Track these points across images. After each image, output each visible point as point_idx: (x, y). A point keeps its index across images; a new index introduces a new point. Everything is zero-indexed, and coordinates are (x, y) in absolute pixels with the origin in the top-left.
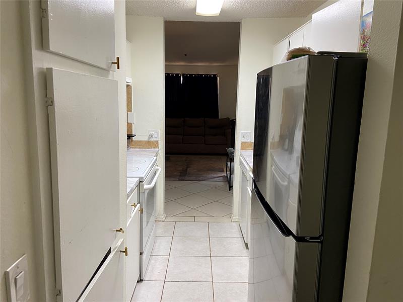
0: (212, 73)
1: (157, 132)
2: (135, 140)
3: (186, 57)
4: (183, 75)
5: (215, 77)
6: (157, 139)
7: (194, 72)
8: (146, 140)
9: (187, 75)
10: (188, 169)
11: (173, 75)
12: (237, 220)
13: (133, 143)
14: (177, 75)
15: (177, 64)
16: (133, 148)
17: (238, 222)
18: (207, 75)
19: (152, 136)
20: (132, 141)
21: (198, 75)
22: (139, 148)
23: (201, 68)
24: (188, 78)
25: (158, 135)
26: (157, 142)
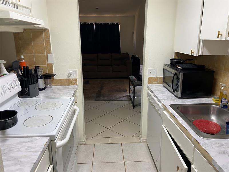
0: (115, 21)
1: (75, 71)
2: (56, 78)
3: (97, 10)
4: (96, 23)
5: (118, 24)
6: (75, 77)
7: (103, 21)
8: (66, 78)
9: (98, 23)
10: (102, 91)
11: (88, 23)
12: (144, 141)
13: (54, 81)
14: (92, 23)
15: (91, 16)
16: (55, 85)
17: (145, 142)
18: (112, 23)
19: (71, 75)
20: (54, 79)
21: (106, 23)
22: (61, 85)
23: (107, 18)
24: (99, 25)
25: (76, 74)
26: (76, 80)
